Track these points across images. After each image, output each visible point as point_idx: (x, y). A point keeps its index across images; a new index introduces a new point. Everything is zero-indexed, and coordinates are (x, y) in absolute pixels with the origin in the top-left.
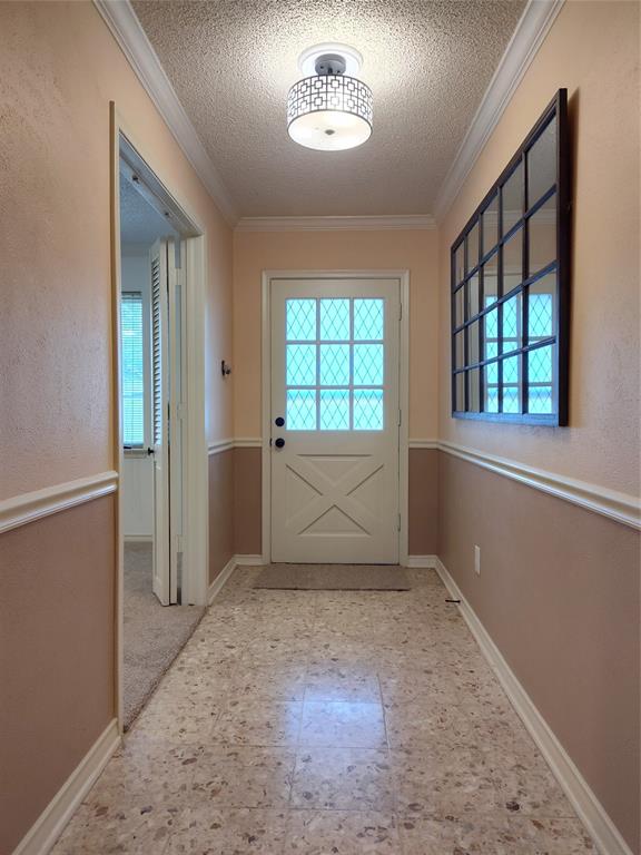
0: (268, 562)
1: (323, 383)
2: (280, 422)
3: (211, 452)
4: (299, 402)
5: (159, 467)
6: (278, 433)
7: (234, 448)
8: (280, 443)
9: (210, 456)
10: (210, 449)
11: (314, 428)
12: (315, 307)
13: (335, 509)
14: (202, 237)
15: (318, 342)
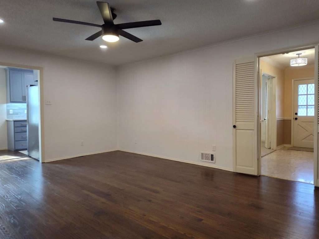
0: (293, 146)
1: (308, 104)
2: (296, 114)
3: (278, 120)
4: (302, 109)
5: (266, 122)
6: (296, 116)
7: (284, 120)
8: (296, 119)
9: (277, 120)
10: (278, 119)
11: (306, 115)
12: (306, 86)
13: (312, 135)
14: (276, 78)
15: (307, 95)
